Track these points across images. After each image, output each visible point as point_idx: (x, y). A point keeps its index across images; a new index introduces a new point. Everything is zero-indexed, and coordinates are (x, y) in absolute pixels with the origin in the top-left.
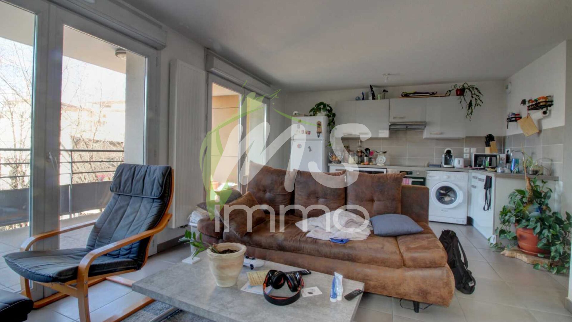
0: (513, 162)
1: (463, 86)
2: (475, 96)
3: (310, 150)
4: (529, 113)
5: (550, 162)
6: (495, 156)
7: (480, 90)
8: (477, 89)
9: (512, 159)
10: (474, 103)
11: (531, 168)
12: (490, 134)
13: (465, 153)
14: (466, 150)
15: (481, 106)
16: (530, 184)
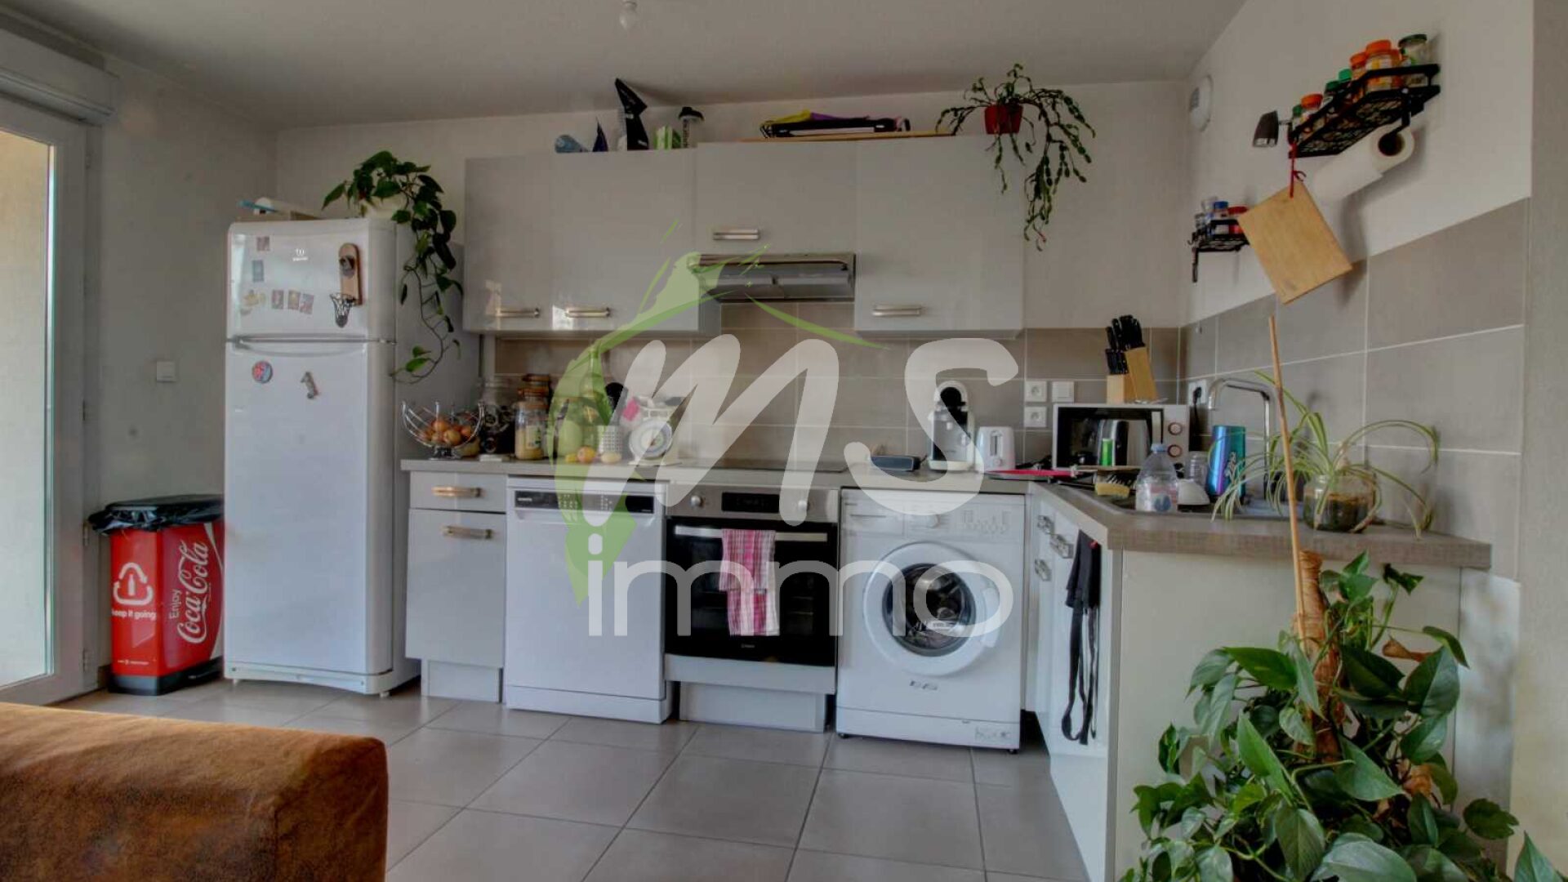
0: (1219, 447)
1: (1010, 88)
2: (1057, 133)
3: (313, 393)
4: (1297, 168)
5: (1422, 449)
6: (1145, 415)
7: (1080, 107)
8: (1068, 101)
9: (1215, 429)
10: (1054, 166)
11: (1319, 491)
12: (1126, 313)
13: (1030, 404)
14: (1034, 390)
15: (1083, 180)
16: (1321, 596)
